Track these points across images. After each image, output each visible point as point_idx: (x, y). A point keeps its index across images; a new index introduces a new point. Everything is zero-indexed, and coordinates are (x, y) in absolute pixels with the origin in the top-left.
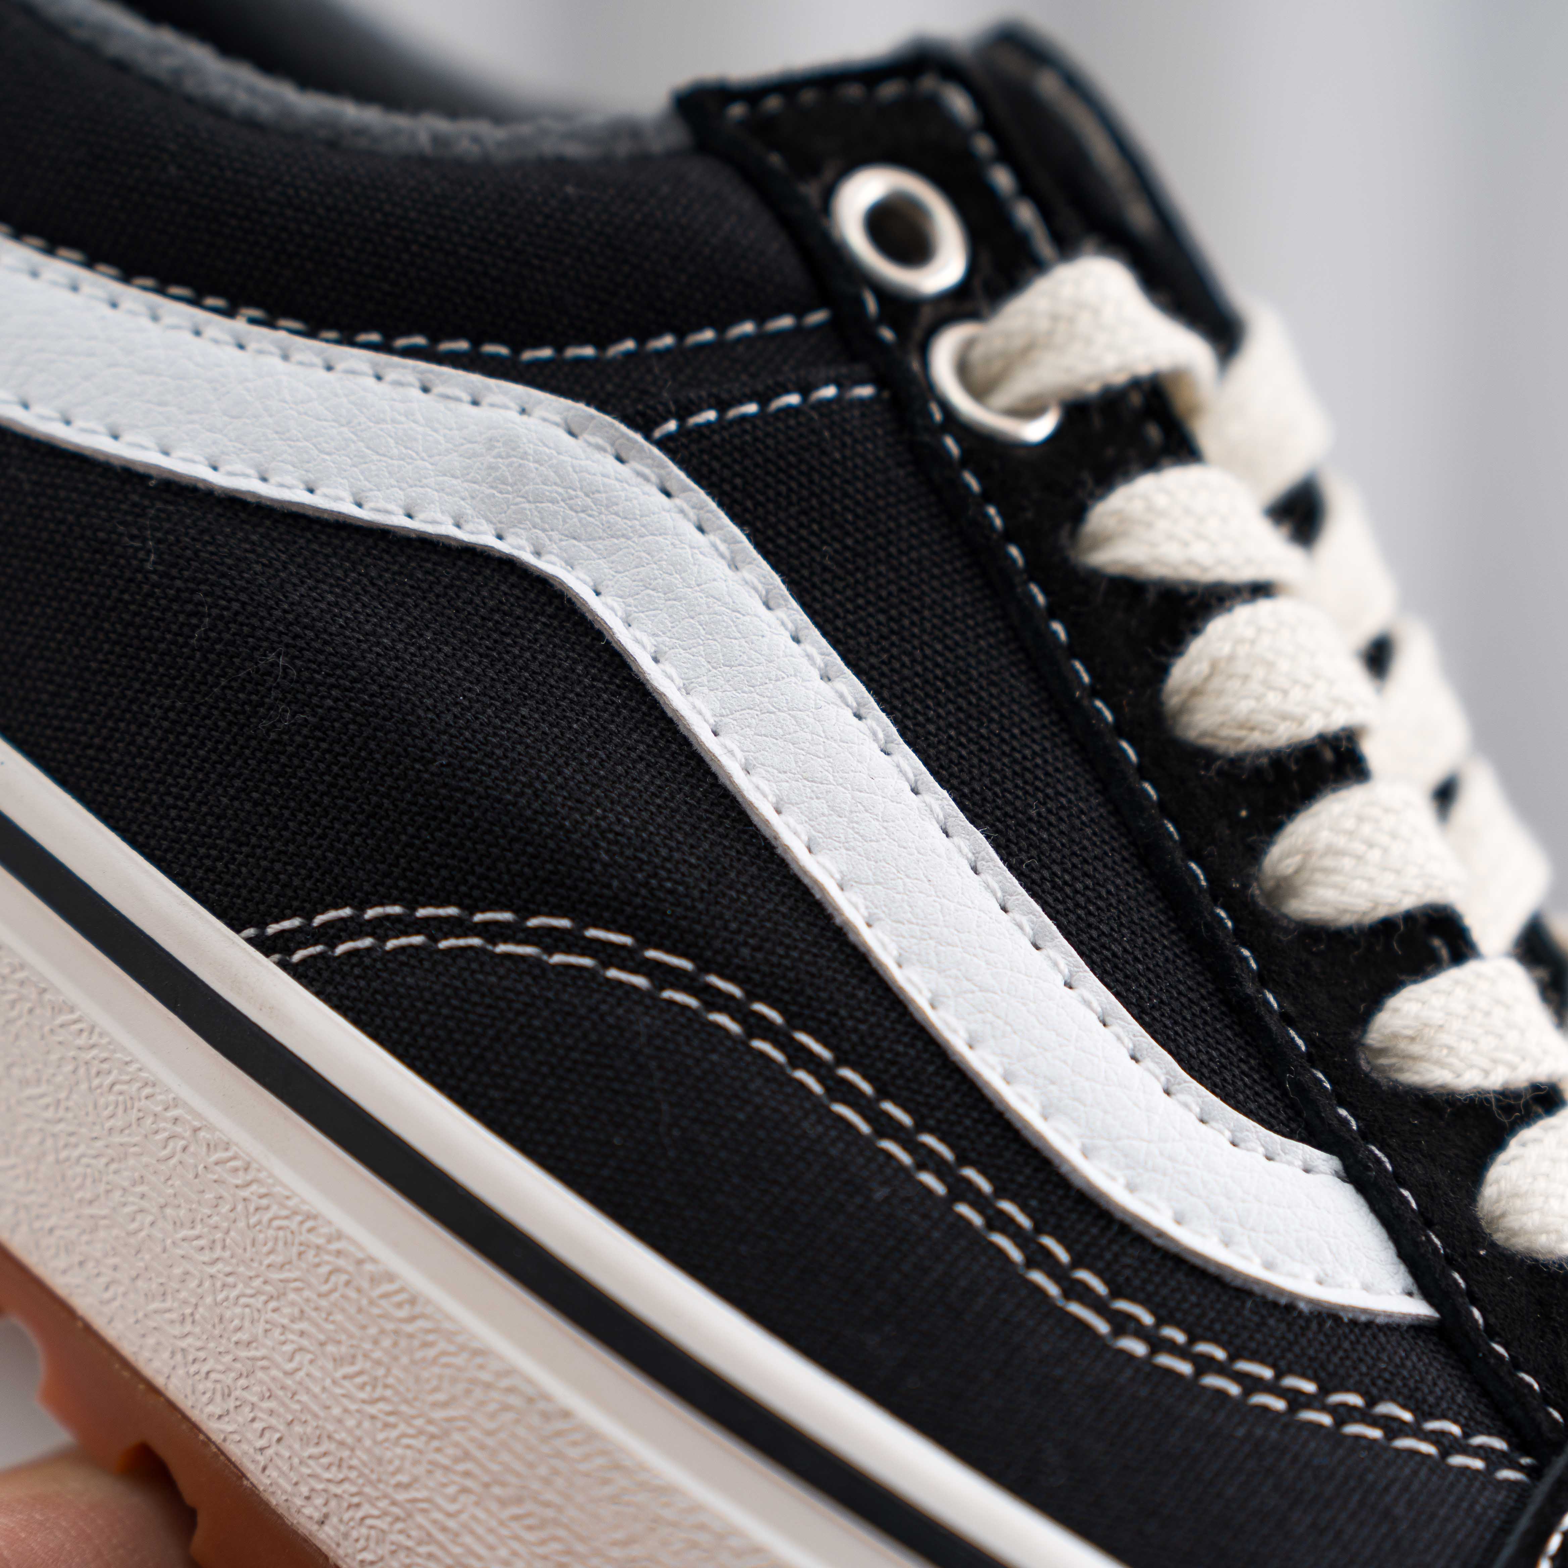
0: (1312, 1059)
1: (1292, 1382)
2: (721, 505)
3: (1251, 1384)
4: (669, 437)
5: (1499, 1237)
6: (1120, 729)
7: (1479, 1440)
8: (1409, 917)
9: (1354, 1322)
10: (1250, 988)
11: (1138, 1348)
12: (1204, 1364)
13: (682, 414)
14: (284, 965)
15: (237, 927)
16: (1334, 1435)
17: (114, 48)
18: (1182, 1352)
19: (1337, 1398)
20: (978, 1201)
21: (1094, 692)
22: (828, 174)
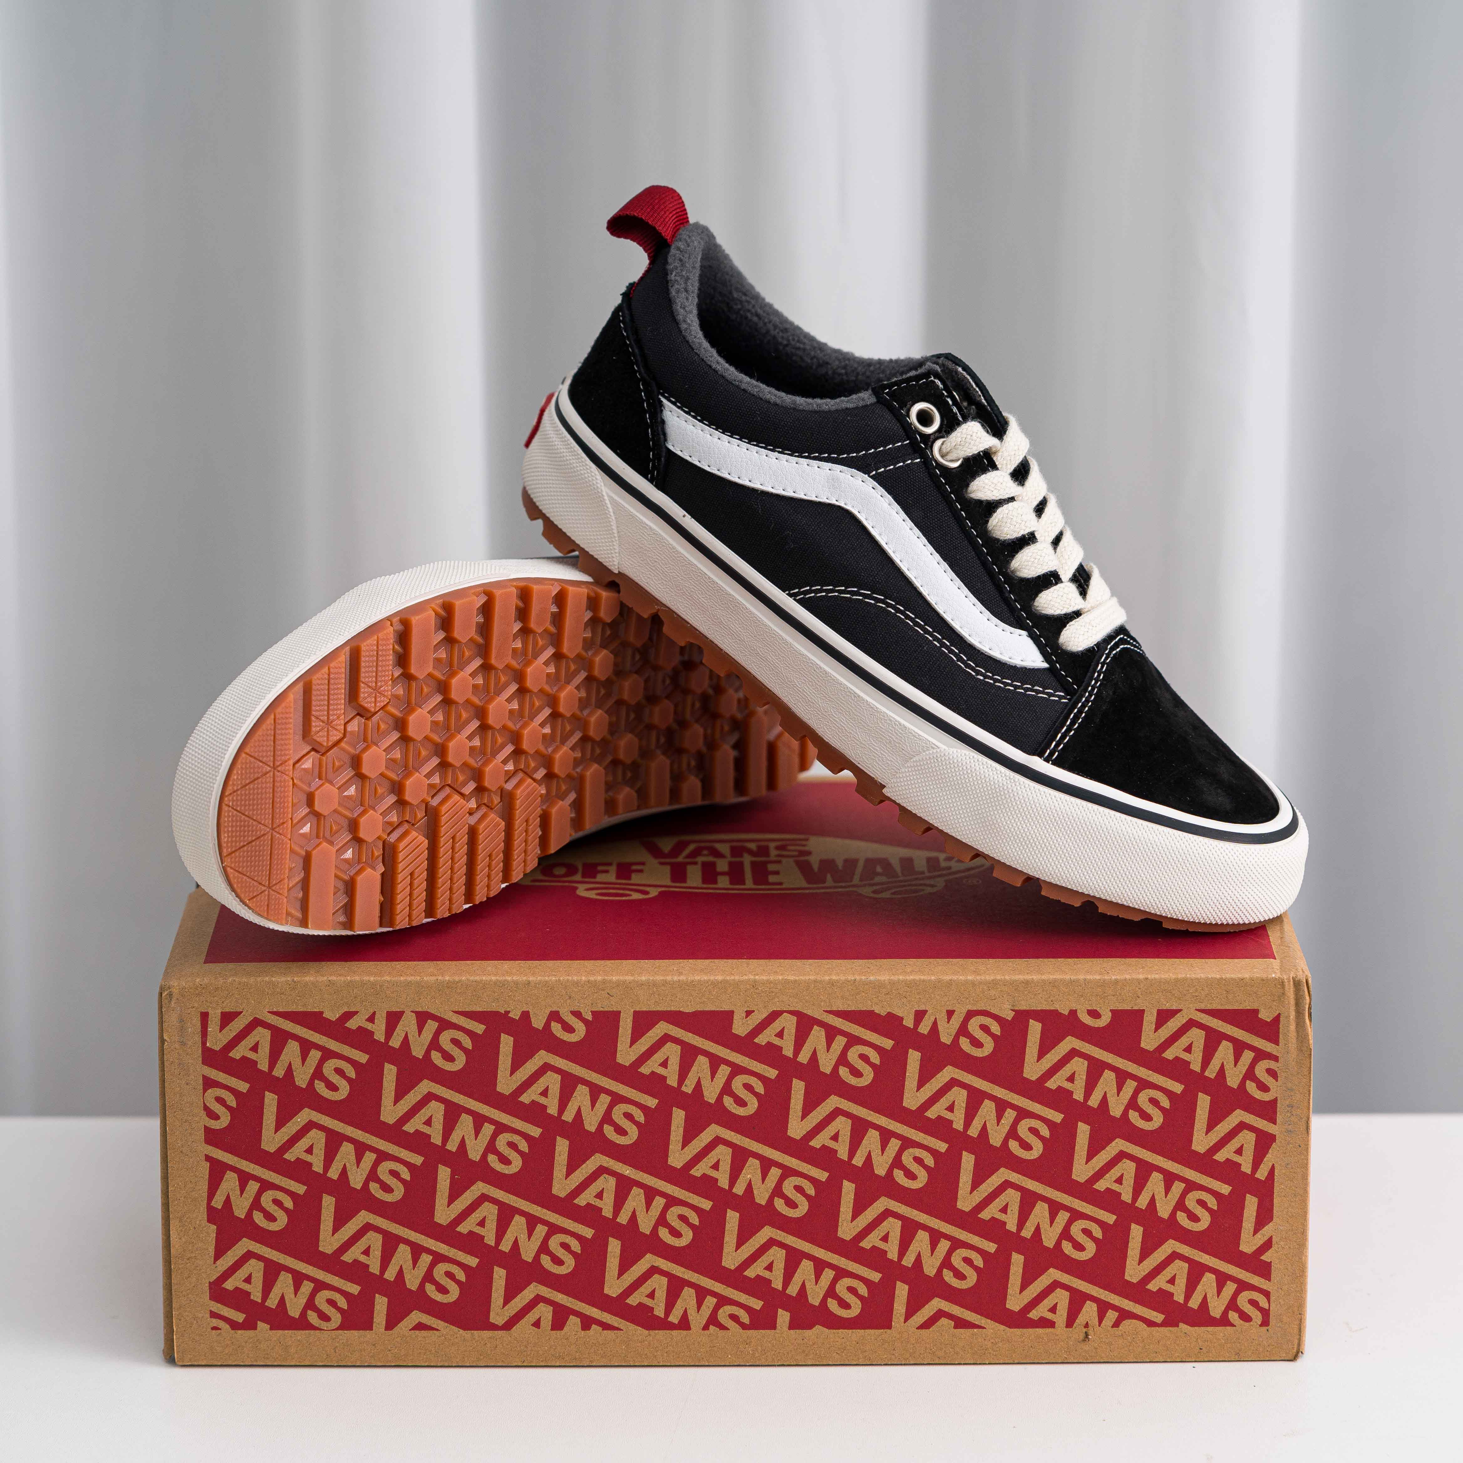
0: (1021, 610)
1: (1015, 683)
2: (886, 490)
3: (1006, 684)
4: (874, 475)
5: (1064, 647)
6: (978, 536)
7: (1057, 693)
8: (1044, 575)
9: (1030, 669)
10: (1007, 595)
11: (981, 678)
12: (996, 681)
13: (876, 470)
14: (795, 600)
15: (784, 591)
16: (1024, 694)
17: (743, 386)
18: (991, 678)
19: (1025, 686)
20: (947, 647)
21: (972, 528)
22: (908, 405)
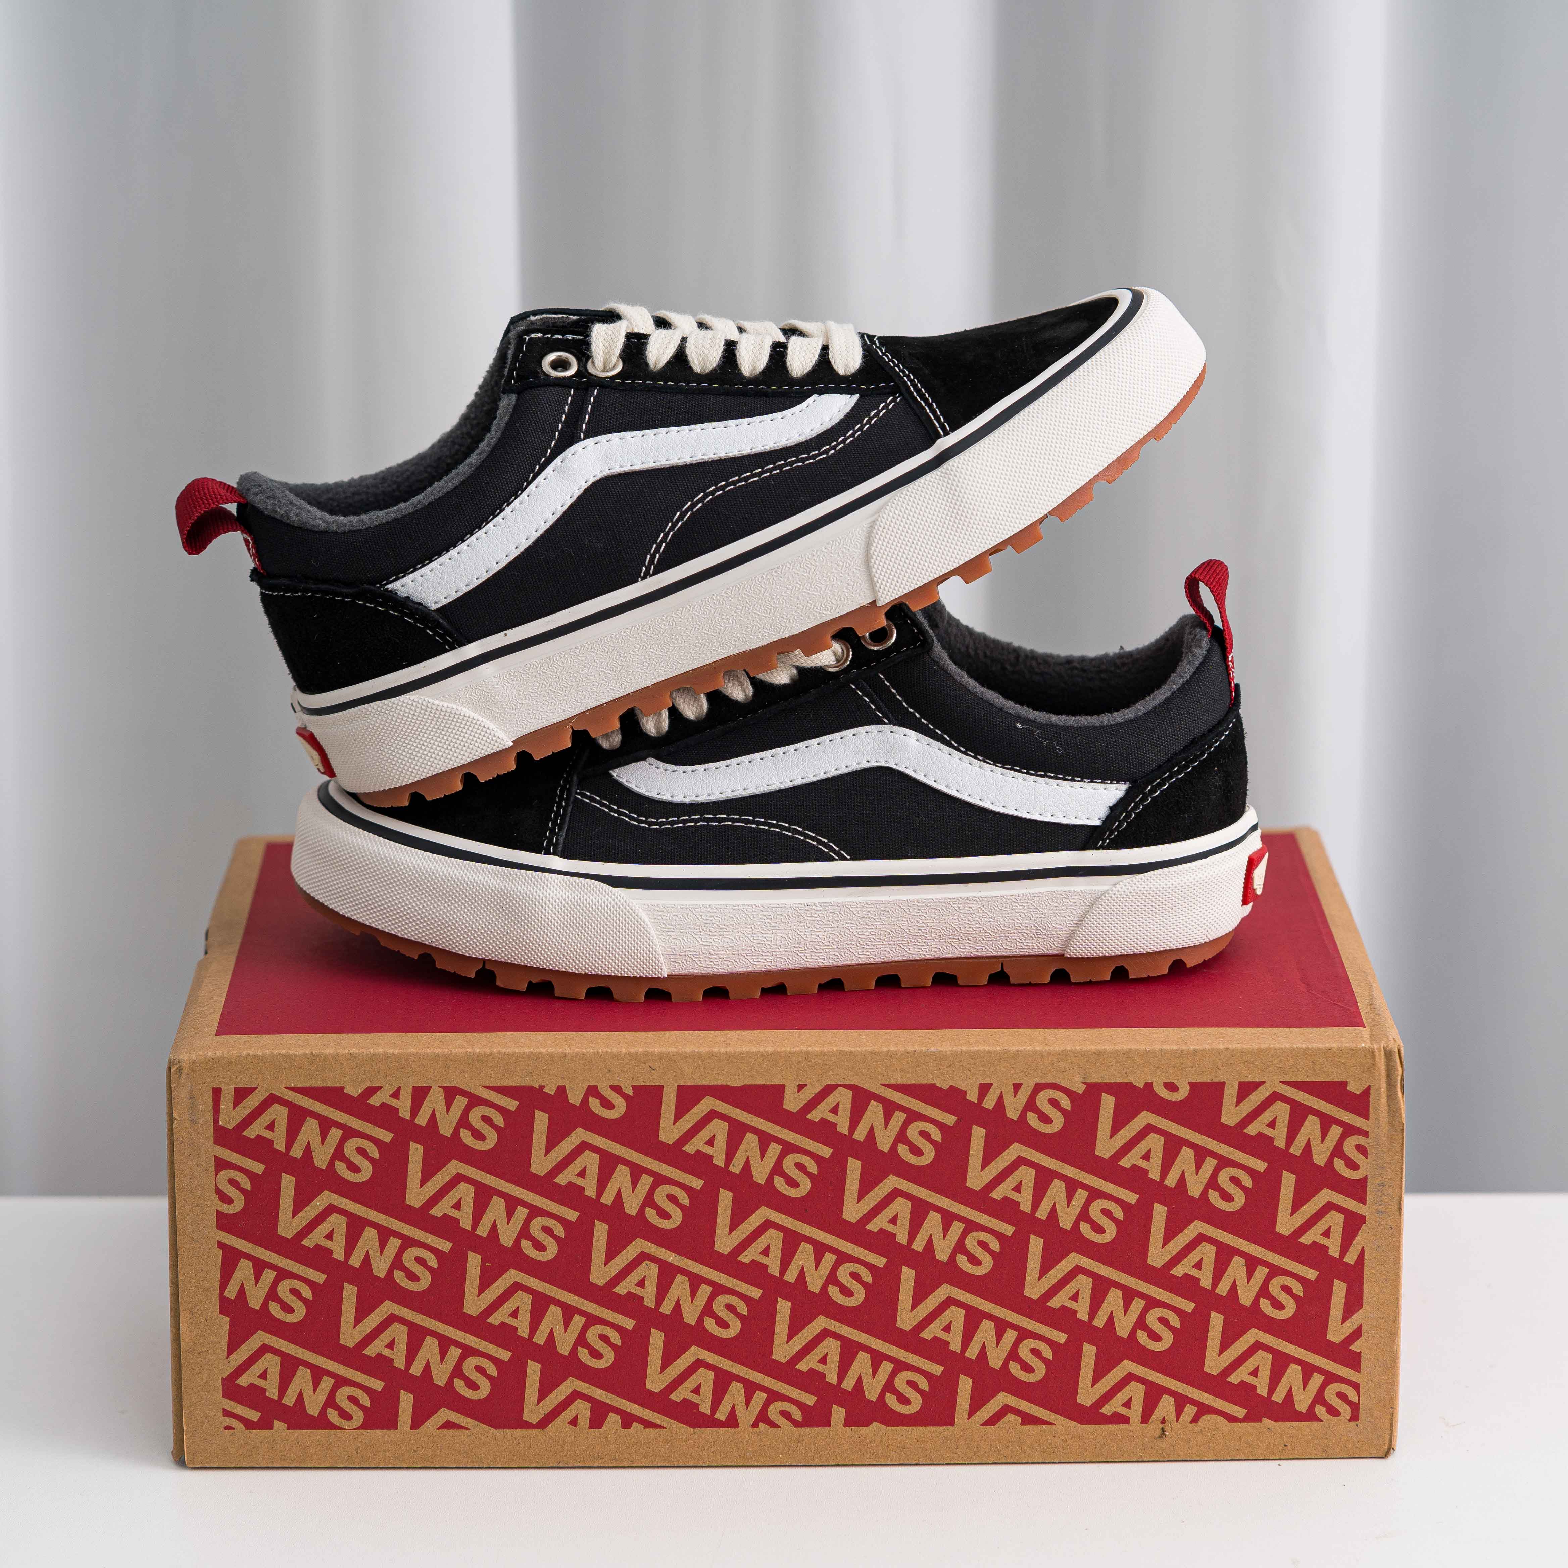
0: (791, 387)
1: (856, 428)
3: (852, 435)
4: (584, 436)
5: (850, 374)
6: (699, 384)
7: (888, 401)
8: (772, 351)
9: (851, 411)
10: (769, 390)
11: (833, 452)
12: (843, 442)
13: (580, 431)
15: (637, 581)
18: (838, 444)
19: (865, 422)
20: (785, 465)
21: (687, 384)
22: (539, 370)
